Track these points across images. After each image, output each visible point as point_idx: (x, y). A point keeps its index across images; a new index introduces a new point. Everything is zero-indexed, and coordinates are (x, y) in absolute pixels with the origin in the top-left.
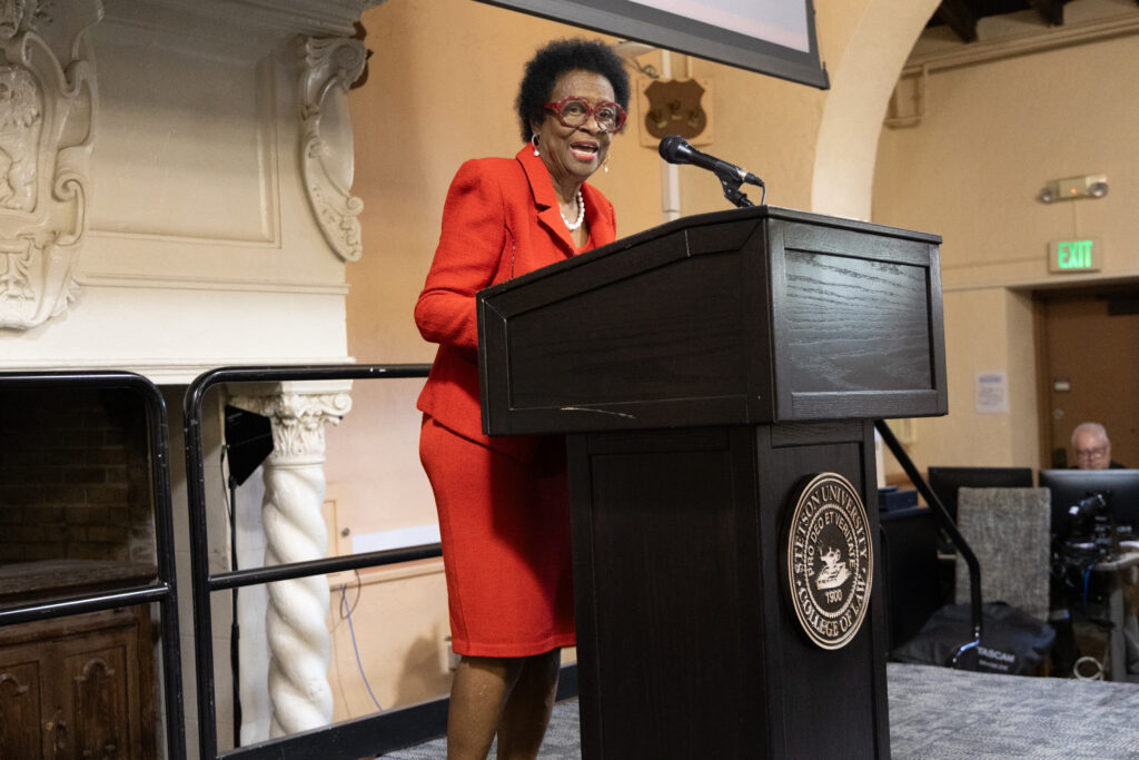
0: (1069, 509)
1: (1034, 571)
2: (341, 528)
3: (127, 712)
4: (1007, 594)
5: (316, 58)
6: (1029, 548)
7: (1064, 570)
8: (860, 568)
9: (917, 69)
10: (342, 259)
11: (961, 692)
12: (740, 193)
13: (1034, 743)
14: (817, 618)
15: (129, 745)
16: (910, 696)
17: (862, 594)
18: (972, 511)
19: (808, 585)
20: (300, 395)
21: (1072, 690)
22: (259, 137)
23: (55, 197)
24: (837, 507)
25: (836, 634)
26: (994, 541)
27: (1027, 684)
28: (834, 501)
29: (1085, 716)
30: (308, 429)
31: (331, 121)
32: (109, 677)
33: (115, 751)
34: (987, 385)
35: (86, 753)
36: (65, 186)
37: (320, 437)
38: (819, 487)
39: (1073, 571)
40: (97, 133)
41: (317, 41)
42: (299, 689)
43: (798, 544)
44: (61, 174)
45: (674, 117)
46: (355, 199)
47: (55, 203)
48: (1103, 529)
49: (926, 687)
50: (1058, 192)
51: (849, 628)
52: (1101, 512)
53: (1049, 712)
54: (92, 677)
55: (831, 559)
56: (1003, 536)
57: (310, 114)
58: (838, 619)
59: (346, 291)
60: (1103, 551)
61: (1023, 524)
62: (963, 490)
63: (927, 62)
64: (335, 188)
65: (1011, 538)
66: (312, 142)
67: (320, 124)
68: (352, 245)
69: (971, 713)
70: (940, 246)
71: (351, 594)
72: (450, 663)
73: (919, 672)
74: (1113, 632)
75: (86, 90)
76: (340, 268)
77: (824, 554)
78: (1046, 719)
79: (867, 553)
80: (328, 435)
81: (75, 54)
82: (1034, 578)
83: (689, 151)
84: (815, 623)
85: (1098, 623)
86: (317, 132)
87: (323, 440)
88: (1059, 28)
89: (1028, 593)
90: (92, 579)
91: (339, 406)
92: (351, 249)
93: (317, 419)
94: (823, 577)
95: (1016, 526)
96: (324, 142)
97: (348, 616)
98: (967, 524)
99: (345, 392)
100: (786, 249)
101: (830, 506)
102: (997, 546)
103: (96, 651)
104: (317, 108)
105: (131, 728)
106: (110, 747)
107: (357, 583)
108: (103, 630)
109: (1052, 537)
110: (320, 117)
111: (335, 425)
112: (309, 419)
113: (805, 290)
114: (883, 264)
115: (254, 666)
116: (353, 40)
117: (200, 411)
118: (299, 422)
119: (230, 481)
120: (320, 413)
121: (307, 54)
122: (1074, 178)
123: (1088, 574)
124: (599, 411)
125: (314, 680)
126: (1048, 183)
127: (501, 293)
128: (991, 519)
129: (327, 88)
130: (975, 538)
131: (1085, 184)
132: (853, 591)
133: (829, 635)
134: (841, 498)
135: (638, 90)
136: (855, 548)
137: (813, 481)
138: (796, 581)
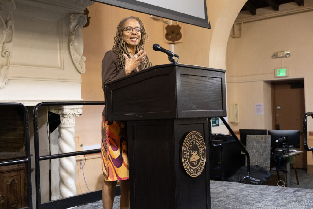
0: (276, 141)
1: (266, 157)
2: (80, 144)
3: (21, 193)
4: (259, 163)
5: (74, 20)
6: (265, 151)
7: (274, 157)
8: (203, 156)
9: (240, 22)
10: (80, 73)
11: (241, 189)
12: (173, 59)
13: (257, 202)
14: (190, 169)
15: (21, 201)
16: (227, 190)
17: (203, 162)
18: (250, 141)
19: (187, 160)
20: (68, 109)
21: (270, 189)
22: (58, 40)
23: (2, 56)
25: (195, 173)
26: (256, 149)
27: (258, 187)
28: (195, 139)
29: (272, 195)
30: (71, 118)
31: (77, 36)
32: (16, 183)
33: (18, 203)
34: (258, 107)
35: (9, 203)
36: (5, 53)
38: (191, 135)
39: (277, 157)
40: (14, 39)
41: (74, 15)
42: (67, 187)
43: (185, 150)
44: (4, 50)
45: (173, 35)
46: (83, 57)
47: (2, 58)
48: (285, 146)
50: (277, 55)
51: (199, 171)
52: (284, 141)
53: (262, 194)
54: (11, 183)
55: (194, 153)
56: (258, 148)
57: (72, 34)
58: (196, 169)
59: (81, 81)
60: (285, 152)
61: (263, 145)
62: (248, 135)
63: (243, 20)
64: (78, 54)
65: (260, 148)
66: (72, 42)
67: (75, 37)
69: (242, 195)
70: (225, 73)
71: (83, 162)
73: (231, 184)
74: (288, 174)
75: (11, 28)
76: (80, 75)
77: (192, 152)
78: (261, 196)
79: (205, 152)
80: (75, 119)
81: (8, 18)
82: (266, 159)
83: (160, 48)
85: (284, 171)
86: (73, 39)
87: (74, 121)
88: (278, 11)
89: (264, 163)
90: (12, 157)
91: (79, 112)
92: (82, 70)
93: (73, 115)
94: (192, 158)
96: (75, 42)
97: (82, 168)
98: (249, 145)
99: (80, 108)
100: (181, 74)
101: (194, 140)
102: (256, 150)
103: (12, 176)
104: (74, 33)
105: (22, 197)
106: (16, 202)
107: (85, 159)
108: (15, 170)
109: (271, 148)
110: (74, 35)
111: (78, 117)
112: (71, 115)
113: (186, 84)
114: (209, 78)
115: (55, 181)
116: (84, 15)
117: (37, 113)
118: (68, 116)
119: (49, 132)
120: (74, 114)
121: (71, 19)
122: (282, 52)
123: (280, 158)
124: (134, 115)
125: (71, 184)
126: (275, 53)
127: (110, 84)
128: (255, 143)
129: (77, 27)
130: (251, 148)
131: (284, 53)
132: (200, 162)
133: (193, 173)
134: (197, 138)
135: (163, 28)
136: (201, 151)
137: (190, 133)
138: (184, 159)
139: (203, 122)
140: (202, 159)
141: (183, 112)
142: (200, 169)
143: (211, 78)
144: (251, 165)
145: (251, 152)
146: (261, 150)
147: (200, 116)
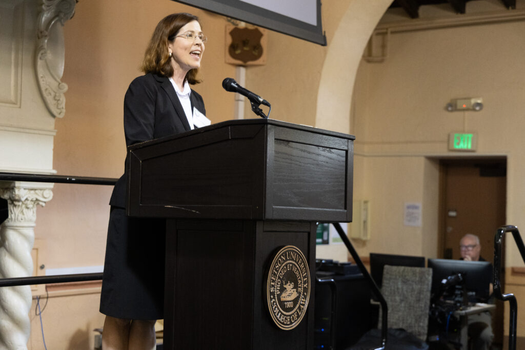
0: (442, 280)
1: (420, 313)
2: (40, 264)
4: (405, 325)
5: (48, 6)
6: (419, 300)
7: (437, 313)
8: (304, 292)
9: (385, 31)
10: (53, 116)
12: (259, 109)
14: (280, 314)
17: (303, 305)
18: (390, 278)
19: (276, 298)
20: (25, 189)
22: (13, 47)
24: (294, 263)
25: (288, 323)
26: (400, 295)
28: (293, 260)
30: (27, 208)
31: (54, 41)
34: (411, 210)
37: (33, 212)
38: (286, 252)
39: (442, 315)
43: (273, 278)
46: (63, 84)
48: (459, 292)
50: (456, 105)
51: (295, 321)
52: (459, 283)
55: (289, 287)
56: (405, 293)
57: (42, 37)
58: (290, 316)
59: (54, 134)
60: (458, 305)
61: (417, 287)
62: (386, 267)
63: (390, 27)
64: (53, 77)
65: (410, 294)
66: (42, 52)
67: (48, 41)
68: (60, 109)
70: (354, 141)
71: (42, 302)
72: (95, 345)
76: (52, 120)
77: (285, 284)
79: (308, 286)
80: (37, 211)
82: (420, 317)
83: (236, 86)
84: (278, 317)
85: (454, 343)
86: (46, 47)
87: (35, 214)
88: (463, 15)
89: (416, 325)
91: (45, 196)
92: (59, 111)
93: (33, 203)
94: (283, 295)
95: (413, 288)
96: (49, 52)
97: (40, 314)
98: (387, 285)
99: (49, 189)
100: (275, 139)
101: (290, 261)
102: (402, 298)
104: (47, 33)
107: (46, 296)
109: (431, 295)
110: (48, 38)
111: (42, 206)
112: (28, 202)
113: (283, 158)
114: (324, 148)
118: (23, 203)
120: (35, 199)
121: (43, 4)
122: (465, 99)
123: (449, 317)
125: (19, 346)
126: (451, 101)
127: (140, 148)
128: (400, 283)
129: (53, 22)
130: (391, 293)
131: (470, 103)
132: (299, 303)
133: (285, 323)
134: (296, 258)
135: (226, 31)
136: (301, 283)
137: (283, 249)
138: (270, 296)
139: (308, 230)
140: (301, 300)
141: (274, 209)
142: (298, 317)
143: (328, 149)
144: (389, 326)
145: (392, 300)
147: (304, 218)
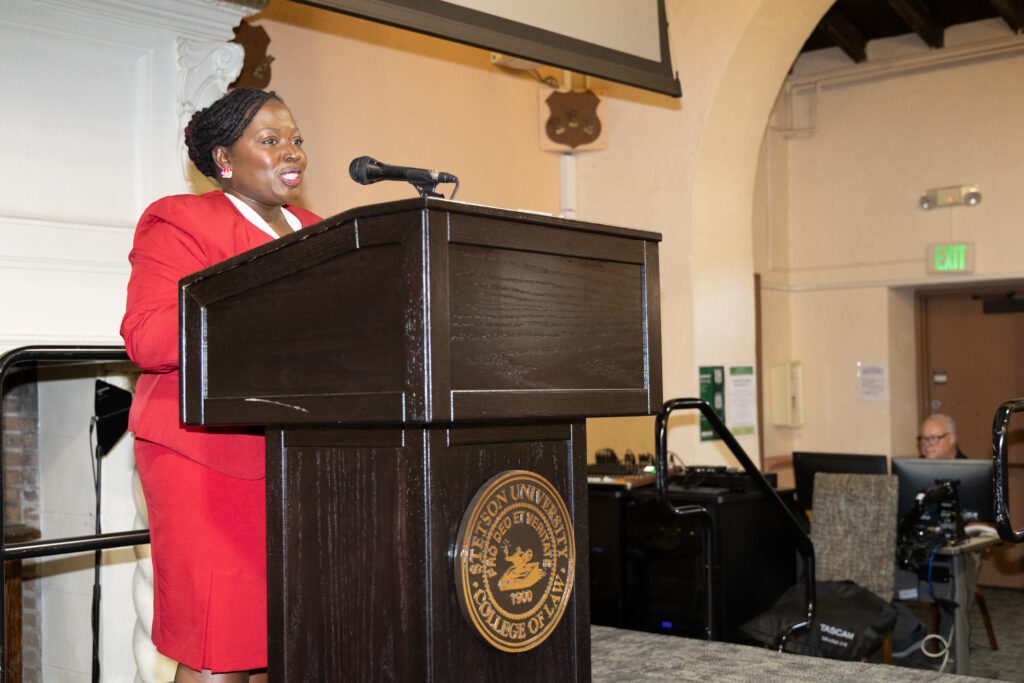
0: (916, 496)
1: (879, 553)
4: (855, 574)
6: (876, 532)
8: (558, 568)
9: (811, 86)
11: (765, 675)
14: (497, 620)
17: (559, 594)
18: (826, 495)
19: (487, 586)
24: (531, 507)
25: (522, 637)
26: (845, 524)
28: (526, 500)
34: (869, 376)
38: (510, 484)
43: (475, 544)
45: (572, 125)
48: (948, 515)
49: (734, 668)
50: (936, 199)
51: (540, 630)
52: (947, 498)
55: (520, 559)
56: (853, 518)
58: (526, 620)
60: (948, 536)
61: (872, 508)
62: (819, 476)
63: (821, 80)
65: (860, 520)
74: (957, 612)
77: (510, 554)
79: (568, 552)
82: (881, 559)
84: (495, 626)
88: (940, 51)
89: (874, 574)
94: (507, 577)
95: (866, 511)
98: (822, 507)
100: (452, 243)
101: (521, 505)
102: (847, 527)
114: (583, 261)
116: (232, 44)
119: (97, 452)
122: (952, 188)
123: (932, 557)
124: (278, 403)
126: (929, 191)
128: (842, 503)
130: (828, 520)
131: (960, 193)
132: (547, 592)
133: (515, 637)
135: (538, 99)
136: (551, 548)
137: (499, 480)
138: (471, 583)
140: (554, 583)
141: (457, 396)
142: (547, 621)
143: (595, 262)
144: (819, 578)
145: (830, 533)
146: (861, 526)
